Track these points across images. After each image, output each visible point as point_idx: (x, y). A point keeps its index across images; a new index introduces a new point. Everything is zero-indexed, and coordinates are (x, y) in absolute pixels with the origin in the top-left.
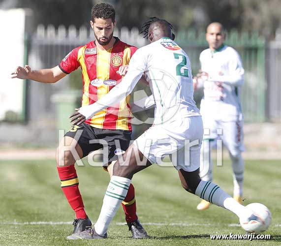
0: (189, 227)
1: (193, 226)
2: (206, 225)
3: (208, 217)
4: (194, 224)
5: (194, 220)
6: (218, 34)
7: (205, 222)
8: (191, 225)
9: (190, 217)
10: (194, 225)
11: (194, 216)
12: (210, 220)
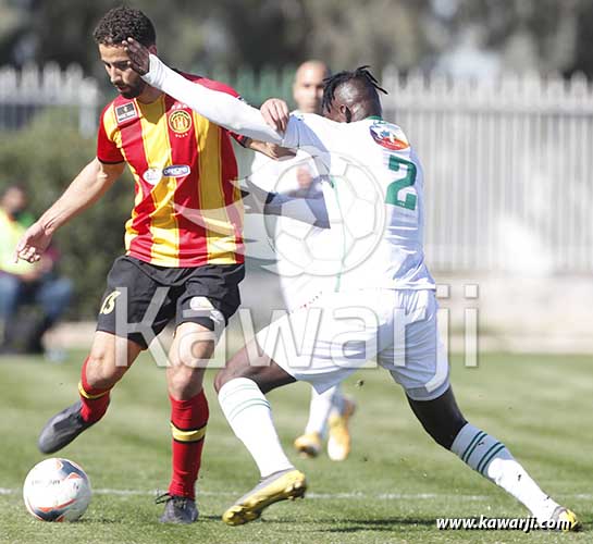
6: (318, 87)
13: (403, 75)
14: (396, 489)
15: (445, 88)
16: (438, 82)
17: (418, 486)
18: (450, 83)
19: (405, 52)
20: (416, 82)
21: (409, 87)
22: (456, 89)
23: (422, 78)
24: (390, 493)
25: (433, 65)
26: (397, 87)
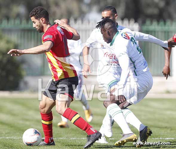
8: (18, 138)
9: (18, 134)
13: (76, 20)
14: (75, 137)
15: (87, 24)
16: (85, 22)
17: (82, 136)
18: (89, 22)
19: (76, 13)
20: (79, 22)
21: (77, 23)
22: (91, 24)
23: (81, 21)
24: (74, 137)
25: (84, 17)
26: (74, 23)
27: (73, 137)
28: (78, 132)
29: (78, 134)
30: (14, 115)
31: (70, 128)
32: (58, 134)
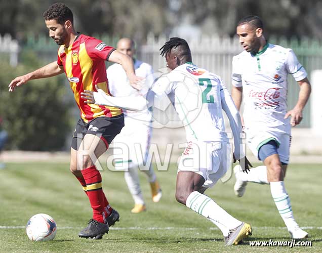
0: (63, 230)
1: (66, 230)
2: (79, 228)
3: (81, 220)
4: (67, 227)
5: (67, 223)
6: (128, 50)
7: (78, 225)
8: (64, 228)
9: (63, 221)
10: (68, 229)
11: (67, 219)
12: (83, 224)
14: (156, 225)
17: (166, 224)
27: (152, 225)
28: (160, 218)
29: (160, 220)
30: (57, 190)
31: (147, 212)
32: (127, 221)
